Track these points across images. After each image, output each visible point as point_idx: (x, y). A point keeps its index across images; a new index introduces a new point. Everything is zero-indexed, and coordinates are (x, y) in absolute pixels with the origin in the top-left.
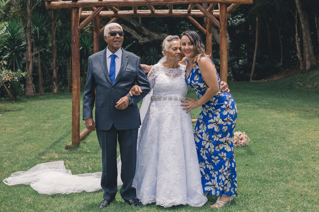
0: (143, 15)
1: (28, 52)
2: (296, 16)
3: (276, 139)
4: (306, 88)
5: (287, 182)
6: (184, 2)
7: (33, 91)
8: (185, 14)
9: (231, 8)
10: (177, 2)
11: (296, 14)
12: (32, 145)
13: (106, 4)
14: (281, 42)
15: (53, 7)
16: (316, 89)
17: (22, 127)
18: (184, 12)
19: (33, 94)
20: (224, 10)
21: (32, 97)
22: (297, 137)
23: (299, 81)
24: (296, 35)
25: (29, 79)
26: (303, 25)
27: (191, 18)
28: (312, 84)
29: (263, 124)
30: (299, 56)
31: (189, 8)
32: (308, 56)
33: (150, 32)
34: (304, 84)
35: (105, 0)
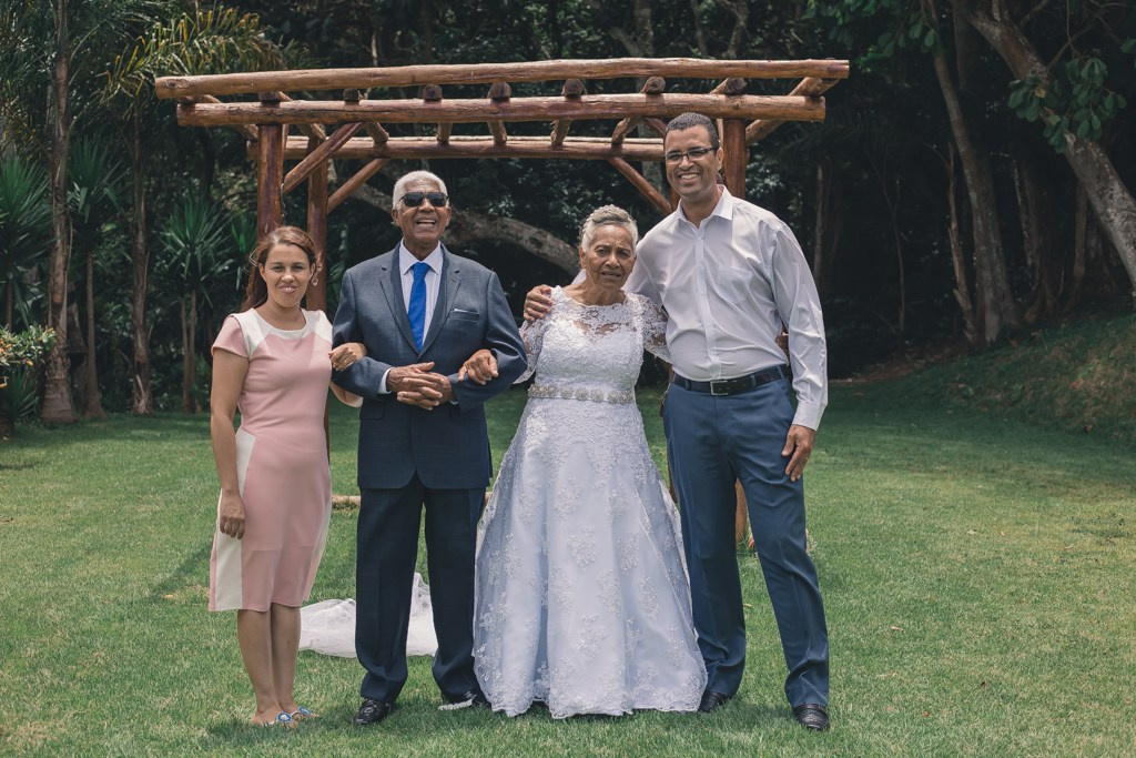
0: (468, 150)
1: (57, 271)
2: (952, 164)
3: (897, 546)
4: (985, 404)
5: (938, 653)
6: (615, 112)
7: (68, 406)
8: (603, 150)
9: (752, 134)
10: (593, 112)
11: (952, 157)
12: (114, 562)
13: (370, 116)
14: (899, 253)
15: (202, 121)
16: (1019, 406)
17: (65, 513)
18: (602, 145)
19: (69, 416)
20: (737, 140)
21: (67, 424)
22: (962, 542)
23: (960, 381)
24: (950, 227)
25: (55, 363)
26: (973, 196)
27: (621, 162)
28: (1006, 389)
29: (851, 505)
30: (961, 297)
31: (617, 132)
32: (991, 295)
34: (980, 389)
35: (364, 103)
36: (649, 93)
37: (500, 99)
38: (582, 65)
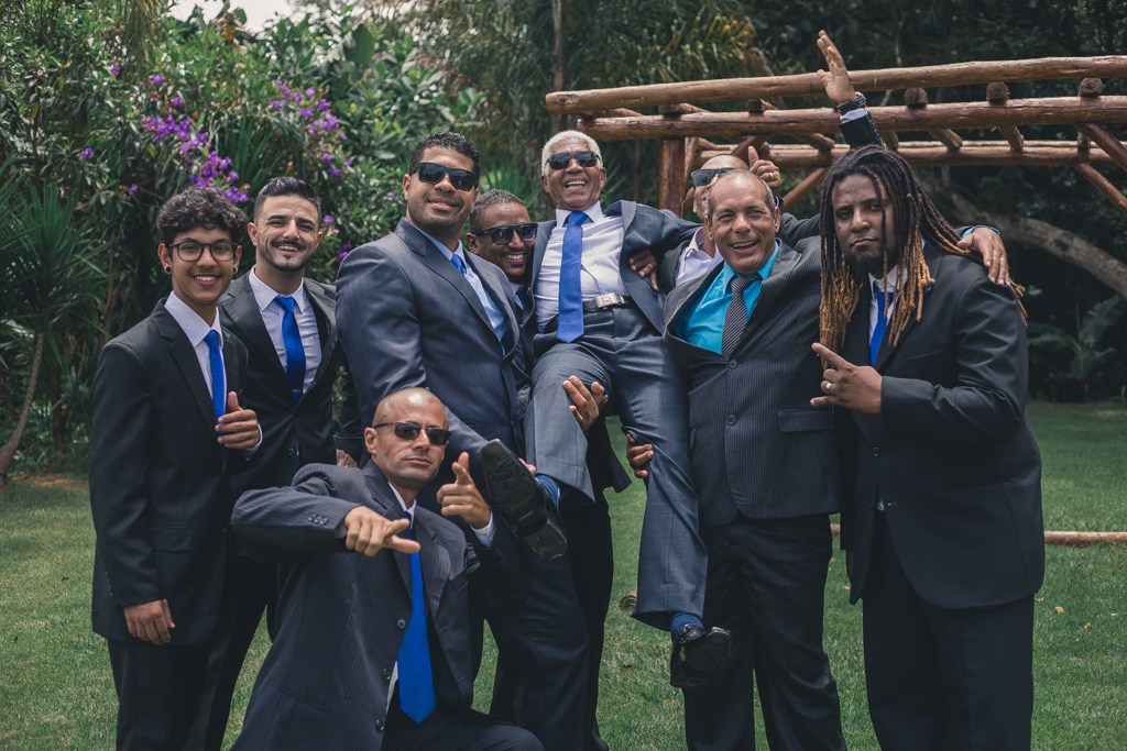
0: (919, 158)
8: (1068, 154)
10: (1019, 117)
13: (774, 127)
15: (601, 136)
18: (1067, 150)
27: (1088, 169)
31: (1079, 135)
33: (979, 214)
35: (771, 113)
36: (1084, 96)
37: (916, 105)
38: (998, 67)
